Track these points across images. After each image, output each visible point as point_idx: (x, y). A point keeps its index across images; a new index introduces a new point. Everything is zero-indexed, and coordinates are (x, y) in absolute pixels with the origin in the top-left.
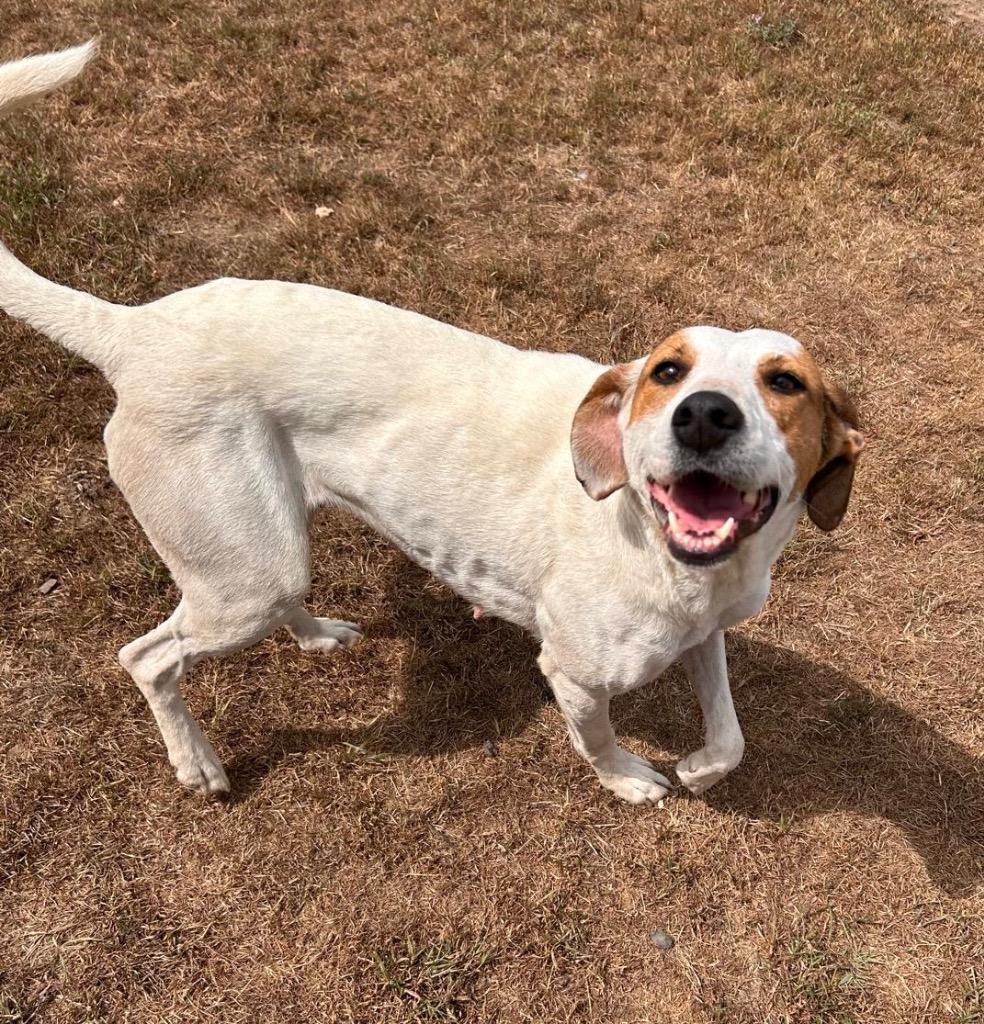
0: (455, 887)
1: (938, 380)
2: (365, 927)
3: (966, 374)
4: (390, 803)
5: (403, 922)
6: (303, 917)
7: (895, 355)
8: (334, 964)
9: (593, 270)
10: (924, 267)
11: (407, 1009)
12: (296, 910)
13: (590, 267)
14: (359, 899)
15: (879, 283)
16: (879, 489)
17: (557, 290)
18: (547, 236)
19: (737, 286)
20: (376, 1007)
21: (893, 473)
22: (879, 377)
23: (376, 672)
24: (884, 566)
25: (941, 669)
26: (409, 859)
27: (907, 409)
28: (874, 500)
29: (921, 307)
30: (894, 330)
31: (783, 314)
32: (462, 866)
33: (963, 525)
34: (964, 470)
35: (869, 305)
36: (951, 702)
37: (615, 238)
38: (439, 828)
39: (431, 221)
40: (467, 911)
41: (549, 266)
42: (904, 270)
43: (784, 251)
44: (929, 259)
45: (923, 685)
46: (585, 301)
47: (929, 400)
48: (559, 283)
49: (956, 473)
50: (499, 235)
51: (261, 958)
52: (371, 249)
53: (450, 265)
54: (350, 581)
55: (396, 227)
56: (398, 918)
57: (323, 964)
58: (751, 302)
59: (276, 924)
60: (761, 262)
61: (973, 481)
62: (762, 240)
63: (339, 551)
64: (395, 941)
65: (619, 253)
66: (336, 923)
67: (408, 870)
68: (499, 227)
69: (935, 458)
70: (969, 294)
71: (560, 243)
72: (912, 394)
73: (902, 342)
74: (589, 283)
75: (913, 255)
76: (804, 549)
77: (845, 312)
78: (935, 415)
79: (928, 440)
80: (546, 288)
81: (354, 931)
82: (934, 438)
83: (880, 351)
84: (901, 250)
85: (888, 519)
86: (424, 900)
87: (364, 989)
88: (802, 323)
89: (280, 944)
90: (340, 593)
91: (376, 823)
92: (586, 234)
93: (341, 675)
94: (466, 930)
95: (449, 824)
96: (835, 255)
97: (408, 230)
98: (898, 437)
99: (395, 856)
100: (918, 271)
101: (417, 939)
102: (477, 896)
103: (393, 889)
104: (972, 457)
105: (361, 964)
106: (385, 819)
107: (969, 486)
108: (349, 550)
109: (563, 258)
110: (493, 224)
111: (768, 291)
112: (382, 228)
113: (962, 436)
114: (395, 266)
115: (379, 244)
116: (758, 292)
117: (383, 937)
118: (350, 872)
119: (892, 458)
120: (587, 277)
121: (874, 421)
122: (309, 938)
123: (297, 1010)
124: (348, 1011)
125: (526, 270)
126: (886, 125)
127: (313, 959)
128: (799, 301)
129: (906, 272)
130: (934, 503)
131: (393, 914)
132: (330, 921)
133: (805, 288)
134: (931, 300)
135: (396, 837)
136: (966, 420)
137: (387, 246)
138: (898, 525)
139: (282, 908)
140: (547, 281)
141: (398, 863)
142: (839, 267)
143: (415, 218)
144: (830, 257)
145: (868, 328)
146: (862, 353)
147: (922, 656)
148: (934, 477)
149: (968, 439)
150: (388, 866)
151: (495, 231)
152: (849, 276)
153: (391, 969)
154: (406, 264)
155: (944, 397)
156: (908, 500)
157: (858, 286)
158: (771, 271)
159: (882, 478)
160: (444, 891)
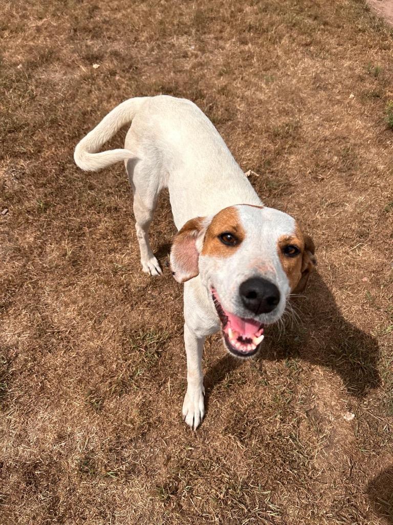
0: (156, 312)
1: (328, 119)
2: (125, 327)
3: (339, 117)
4: (131, 284)
5: (138, 325)
6: (103, 325)
7: (312, 111)
8: (115, 341)
9: (198, 84)
10: (323, 76)
11: (141, 354)
12: (100, 323)
13: (197, 82)
14: (122, 318)
15: (306, 83)
16: (307, 162)
17: (184, 92)
18: (180, 71)
19: (252, 87)
20: (130, 355)
21: (311, 156)
22: (306, 120)
23: (124, 238)
24: (309, 190)
25: (330, 227)
26: (139, 303)
27: (317, 131)
28: (305, 166)
29: (322, 92)
30: (311, 102)
31: (270, 97)
32: (158, 305)
33: (338, 174)
34: (338, 153)
35: (302, 92)
36: (333, 240)
37: (206, 71)
38: (149, 292)
39: (136, 68)
40: (160, 321)
41: (181, 83)
42: (315, 78)
43: (269, 73)
44: (325, 73)
45: (323, 234)
46: (195, 95)
47: (325, 127)
48: (185, 89)
49: (335, 155)
50: (162, 72)
51: (88, 339)
52: (114, 80)
53: (144, 85)
54: (113, 205)
55: (124, 71)
56: (136, 324)
57: (110, 341)
58: (258, 93)
59: (93, 328)
60: (261, 78)
61: (341, 158)
62: (261, 69)
63: (108, 194)
64: (135, 332)
65: (208, 77)
66: (115, 326)
67: (139, 307)
68: (162, 69)
69: (327, 149)
70: (340, 86)
71: (185, 74)
72: (318, 125)
73: (314, 106)
74: (196, 88)
75: (319, 72)
76: (279, 186)
77: (293, 95)
78: (327, 133)
79: (325, 143)
80: (180, 91)
81: (121, 328)
82: (327, 142)
83: (306, 109)
84: (314, 70)
85: (310, 173)
86: (145, 318)
87: (125, 349)
88: (277, 100)
89: (95, 335)
90: (109, 209)
91: (127, 291)
92: (195, 70)
93: (111, 239)
94: (160, 327)
95: (153, 290)
96: (289, 73)
97: (128, 72)
98: (313, 142)
99: (134, 303)
100: (320, 78)
101: (143, 331)
102: (164, 315)
103: (134, 314)
104: (341, 148)
105: (124, 340)
106: (130, 290)
107: (340, 159)
108: (112, 193)
109: (186, 80)
110: (160, 68)
111: (264, 89)
112: (118, 71)
113: (337, 141)
114: (124, 86)
115: (117, 78)
116: (260, 89)
117: (131, 330)
118: (119, 308)
119: (311, 150)
120: (196, 86)
121: (304, 137)
122: (105, 332)
123: (102, 357)
124: (120, 357)
125: (173, 85)
126: (308, 21)
127: (107, 339)
128: (275, 92)
129: (316, 78)
130: (327, 166)
131: (135, 322)
132: (112, 326)
133: (277, 87)
134: (325, 89)
135: (134, 296)
136: (339, 134)
137: (120, 78)
138: (314, 175)
139: (95, 322)
140: (181, 89)
141: (135, 305)
142: (290, 77)
143: (131, 67)
144: (287, 74)
145: (302, 101)
146: (300, 111)
147: (323, 223)
148: (327, 156)
149: (339, 142)
150: (132, 306)
151: (161, 70)
152: (294, 81)
153: (134, 341)
154: (127, 85)
155: (331, 126)
156: (317, 165)
157: (298, 85)
158: (265, 81)
159: (307, 158)
160: (152, 314)
